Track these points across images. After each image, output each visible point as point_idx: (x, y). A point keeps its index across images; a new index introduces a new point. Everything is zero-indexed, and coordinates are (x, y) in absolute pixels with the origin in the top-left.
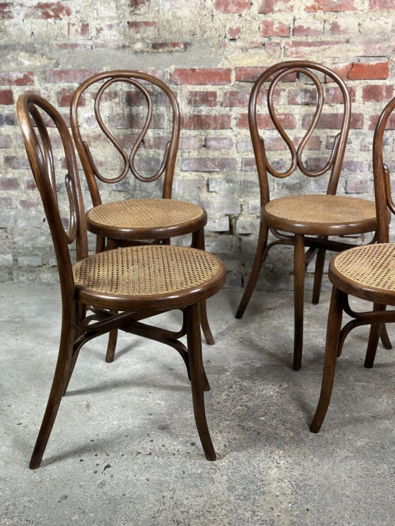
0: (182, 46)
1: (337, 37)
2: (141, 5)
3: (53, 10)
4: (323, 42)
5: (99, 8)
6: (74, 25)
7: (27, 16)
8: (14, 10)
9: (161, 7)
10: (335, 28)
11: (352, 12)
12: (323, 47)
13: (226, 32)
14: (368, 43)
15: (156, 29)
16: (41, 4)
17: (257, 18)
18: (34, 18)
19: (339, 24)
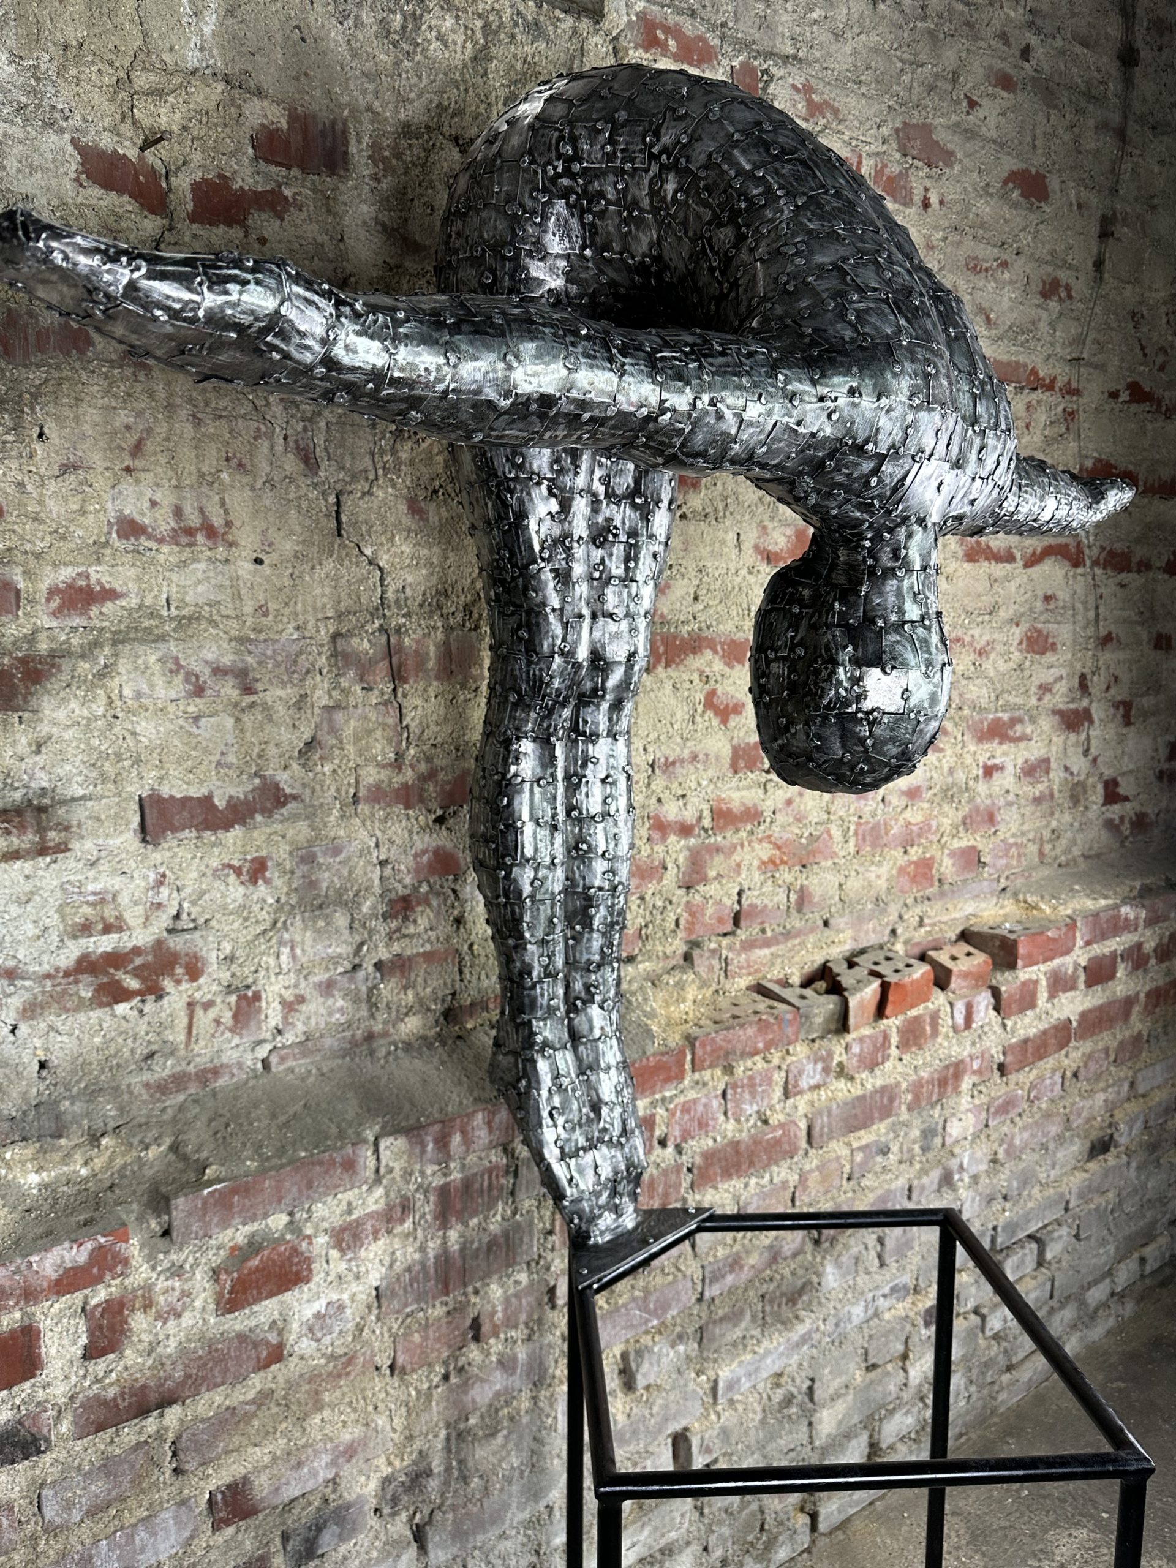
1: (808, 918)
2: (420, 909)
3: (137, 973)
5: (296, 937)
6: (208, 1005)
7: (31, 1010)
10: (806, 900)
11: (830, 863)
14: (858, 921)
15: (455, 969)
16: (93, 958)
17: (674, 900)
18: (62, 1010)
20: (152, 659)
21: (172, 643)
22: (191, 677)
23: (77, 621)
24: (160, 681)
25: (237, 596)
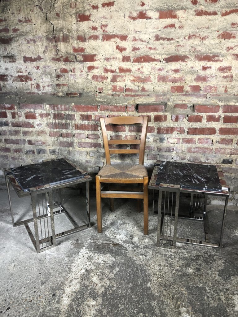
0: (79, 95)
1: (143, 93)
2: (61, 77)
3: (24, 78)
4: (138, 95)
5: (43, 78)
6: (33, 85)
7: (14, 81)
8: (9, 78)
9: (70, 78)
10: (143, 89)
11: (150, 83)
12: (138, 97)
13: (97, 89)
14: (158, 96)
15: (68, 87)
16: (20, 76)
17: (110, 84)
18: (17, 81)
19: (145, 87)
20: (23, 38)
21: (25, 36)
22: (28, 41)
23: (15, 33)
24: (24, 41)
25: (33, 29)
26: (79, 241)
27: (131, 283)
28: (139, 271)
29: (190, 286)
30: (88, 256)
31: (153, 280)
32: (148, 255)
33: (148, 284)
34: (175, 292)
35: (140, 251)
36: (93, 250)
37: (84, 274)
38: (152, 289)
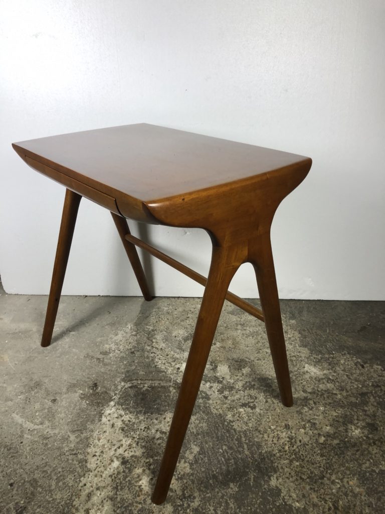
26: (99, 388)
27: (233, 482)
28: (245, 446)
29: (366, 472)
30: (124, 423)
31: (280, 466)
32: (257, 405)
33: (272, 478)
34: (337, 493)
35: (238, 396)
36: (133, 407)
37: (119, 473)
38: (284, 493)
